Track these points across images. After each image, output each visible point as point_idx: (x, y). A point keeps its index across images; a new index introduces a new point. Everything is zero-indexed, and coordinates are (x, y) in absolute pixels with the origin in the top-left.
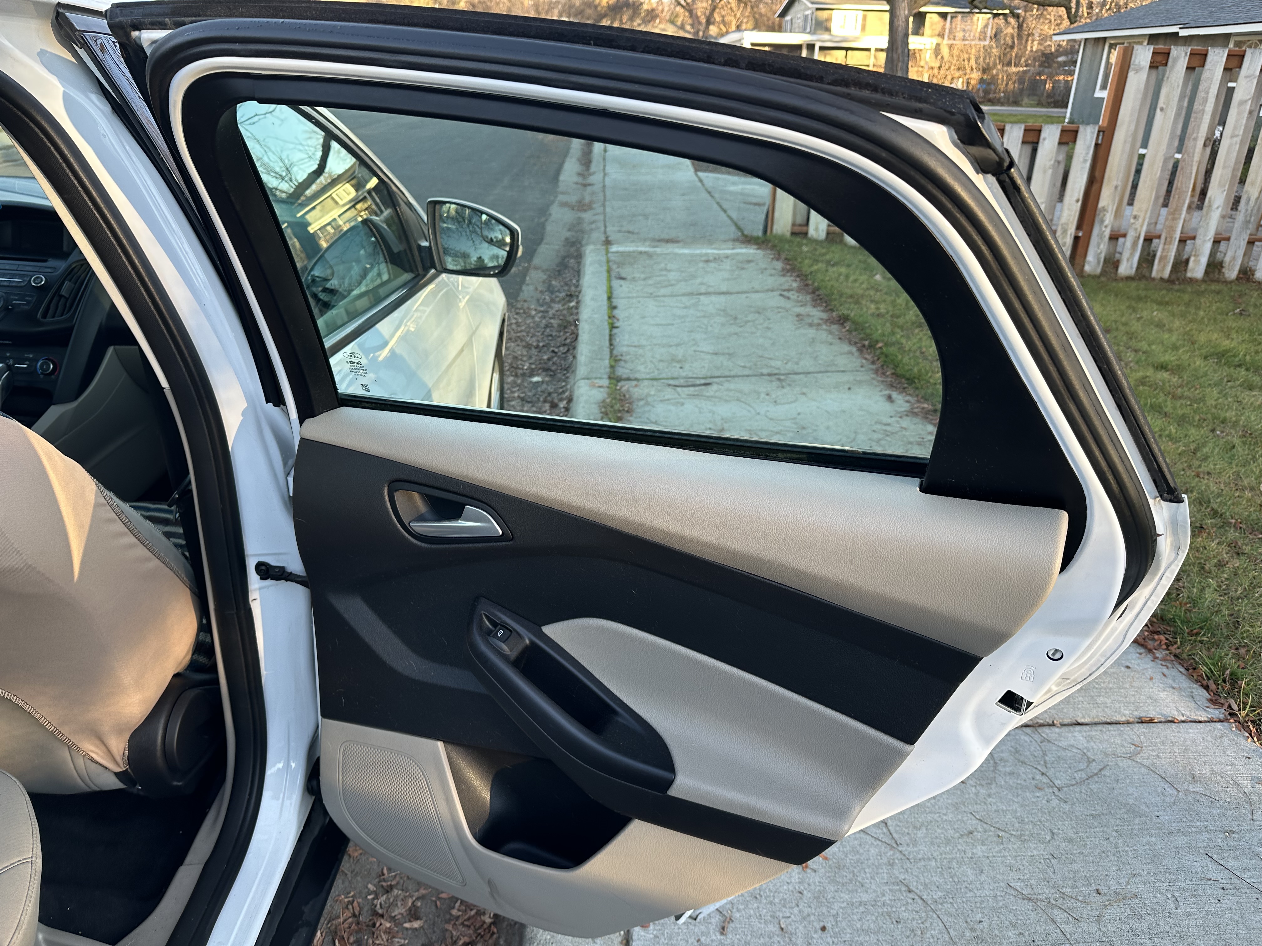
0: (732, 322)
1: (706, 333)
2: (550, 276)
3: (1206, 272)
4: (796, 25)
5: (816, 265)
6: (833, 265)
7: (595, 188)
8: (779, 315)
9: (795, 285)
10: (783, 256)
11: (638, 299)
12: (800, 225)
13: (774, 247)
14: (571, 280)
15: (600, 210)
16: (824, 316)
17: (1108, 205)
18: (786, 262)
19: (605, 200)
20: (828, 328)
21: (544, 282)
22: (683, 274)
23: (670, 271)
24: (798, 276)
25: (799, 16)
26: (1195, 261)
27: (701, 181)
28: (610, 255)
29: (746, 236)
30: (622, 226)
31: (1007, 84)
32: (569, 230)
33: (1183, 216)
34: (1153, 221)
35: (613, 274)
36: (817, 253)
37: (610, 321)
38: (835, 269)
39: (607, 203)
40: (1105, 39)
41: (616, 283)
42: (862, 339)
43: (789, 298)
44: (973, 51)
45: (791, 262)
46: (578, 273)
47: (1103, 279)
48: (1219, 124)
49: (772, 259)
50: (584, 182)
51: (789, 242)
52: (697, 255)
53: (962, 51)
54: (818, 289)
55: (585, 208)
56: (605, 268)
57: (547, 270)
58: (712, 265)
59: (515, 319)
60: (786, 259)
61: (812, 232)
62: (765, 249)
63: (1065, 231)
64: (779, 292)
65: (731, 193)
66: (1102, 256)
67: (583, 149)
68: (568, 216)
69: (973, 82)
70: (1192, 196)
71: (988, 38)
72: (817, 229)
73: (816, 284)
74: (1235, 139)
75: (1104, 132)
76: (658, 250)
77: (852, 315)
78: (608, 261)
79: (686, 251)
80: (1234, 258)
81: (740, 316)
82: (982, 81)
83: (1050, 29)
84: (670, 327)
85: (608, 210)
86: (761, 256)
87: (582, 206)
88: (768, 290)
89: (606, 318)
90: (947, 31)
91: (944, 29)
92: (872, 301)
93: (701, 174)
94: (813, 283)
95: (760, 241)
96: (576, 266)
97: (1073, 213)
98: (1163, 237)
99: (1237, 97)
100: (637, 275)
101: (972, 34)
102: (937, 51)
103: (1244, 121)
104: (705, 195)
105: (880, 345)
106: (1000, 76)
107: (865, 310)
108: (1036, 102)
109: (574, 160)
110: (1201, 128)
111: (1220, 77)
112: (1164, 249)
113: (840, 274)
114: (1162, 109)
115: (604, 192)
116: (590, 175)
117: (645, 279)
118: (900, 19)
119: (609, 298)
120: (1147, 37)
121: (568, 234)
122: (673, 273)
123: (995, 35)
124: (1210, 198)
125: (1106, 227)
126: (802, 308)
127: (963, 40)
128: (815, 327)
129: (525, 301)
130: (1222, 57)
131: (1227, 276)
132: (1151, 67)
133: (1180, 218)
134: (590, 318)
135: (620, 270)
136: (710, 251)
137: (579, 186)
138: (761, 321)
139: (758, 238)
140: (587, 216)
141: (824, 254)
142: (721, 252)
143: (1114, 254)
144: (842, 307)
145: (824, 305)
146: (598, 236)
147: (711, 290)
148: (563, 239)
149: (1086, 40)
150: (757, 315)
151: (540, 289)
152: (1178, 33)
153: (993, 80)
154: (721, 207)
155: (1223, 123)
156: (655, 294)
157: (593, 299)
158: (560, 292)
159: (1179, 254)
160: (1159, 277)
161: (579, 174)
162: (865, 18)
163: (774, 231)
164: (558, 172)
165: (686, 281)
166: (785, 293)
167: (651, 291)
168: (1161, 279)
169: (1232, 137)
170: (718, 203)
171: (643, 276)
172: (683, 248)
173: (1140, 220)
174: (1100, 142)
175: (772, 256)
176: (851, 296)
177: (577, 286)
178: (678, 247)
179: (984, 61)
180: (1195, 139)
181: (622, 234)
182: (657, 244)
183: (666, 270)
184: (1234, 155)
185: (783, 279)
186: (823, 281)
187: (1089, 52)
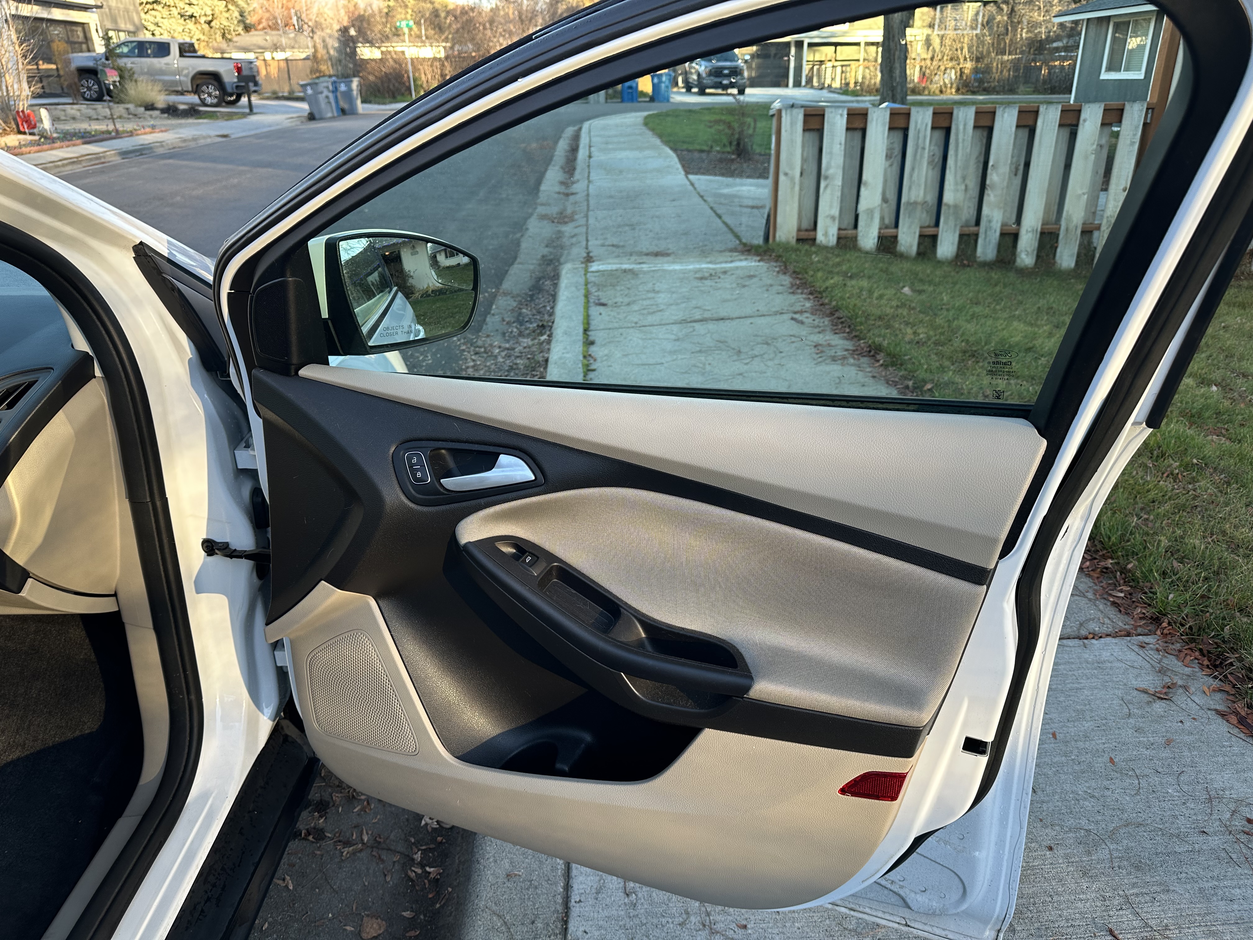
0: (735, 357)
1: (703, 374)
2: (520, 303)
5: (832, 278)
6: (851, 277)
7: (577, 198)
8: (794, 345)
9: (808, 305)
10: (791, 268)
11: (620, 330)
12: (807, 230)
13: (778, 258)
14: (545, 306)
15: (583, 221)
16: (849, 345)
18: (794, 276)
19: (588, 210)
20: (856, 362)
21: (513, 310)
22: (674, 296)
23: (658, 292)
24: (811, 293)
27: (692, 184)
28: (589, 274)
29: (745, 245)
30: (606, 239)
31: (1002, 72)
32: (547, 246)
35: (592, 299)
36: (831, 263)
37: (586, 362)
38: (854, 282)
39: (591, 213)
40: (1109, 18)
41: (594, 311)
42: (905, 378)
43: (802, 323)
44: (966, 39)
45: (800, 276)
46: (554, 297)
49: (778, 272)
50: (566, 191)
51: (797, 250)
52: (690, 271)
53: (954, 40)
54: (836, 309)
55: (566, 220)
56: (583, 292)
57: (518, 295)
58: (708, 283)
59: (474, 360)
60: (794, 272)
61: (820, 237)
62: (768, 261)
64: (791, 315)
65: (725, 196)
67: (567, 156)
68: (547, 230)
69: (967, 71)
71: (979, 26)
72: (826, 234)
73: (834, 303)
75: (1153, 109)
76: (645, 267)
77: (885, 343)
78: (587, 284)
79: (677, 267)
81: (744, 350)
82: (976, 70)
83: (1039, 16)
84: (658, 366)
85: (591, 221)
86: (765, 269)
87: (563, 218)
88: (776, 313)
89: (581, 358)
90: (937, 21)
91: (934, 18)
92: (907, 324)
93: (691, 177)
94: (831, 301)
95: (761, 250)
96: (552, 288)
100: (619, 299)
101: (964, 23)
102: (928, 43)
104: (697, 200)
105: (929, 386)
106: (995, 64)
107: (900, 336)
108: (1032, 90)
109: (557, 168)
113: (861, 289)
115: (588, 201)
116: (573, 183)
117: (629, 304)
119: (586, 331)
120: (1155, 14)
121: (546, 251)
122: (662, 295)
123: (988, 23)
126: (821, 336)
127: (955, 29)
128: (839, 362)
129: (488, 336)
134: (560, 358)
135: (600, 293)
136: (704, 266)
137: (562, 196)
138: (772, 356)
139: (758, 247)
140: (568, 229)
141: (839, 264)
142: (718, 266)
144: (871, 334)
145: (847, 330)
146: (578, 252)
147: (707, 315)
148: (539, 257)
149: (1088, 20)
150: (765, 346)
151: (507, 319)
153: (987, 70)
154: (715, 212)
156: (641, 323)
157: (565, 333)
158: (531, 323)
161: (562, 183)
163: (777, 238)
164: (539, 182)
165: (677, 304)
166: (797, 316)
167: (635, 320)
170: (712, 208)
171: (627, 300)
172: (674, 262)
174: (1148, 121)
175: (777, 269)
176: (880, 318)
177: (551, 314)
178: (668, 262)
179: (977, 50)
181: (605, 248)
182: (645, 259)
183: (654, 291)
185: (793, 298)
186: (842, 298)
187: (1092, 33)
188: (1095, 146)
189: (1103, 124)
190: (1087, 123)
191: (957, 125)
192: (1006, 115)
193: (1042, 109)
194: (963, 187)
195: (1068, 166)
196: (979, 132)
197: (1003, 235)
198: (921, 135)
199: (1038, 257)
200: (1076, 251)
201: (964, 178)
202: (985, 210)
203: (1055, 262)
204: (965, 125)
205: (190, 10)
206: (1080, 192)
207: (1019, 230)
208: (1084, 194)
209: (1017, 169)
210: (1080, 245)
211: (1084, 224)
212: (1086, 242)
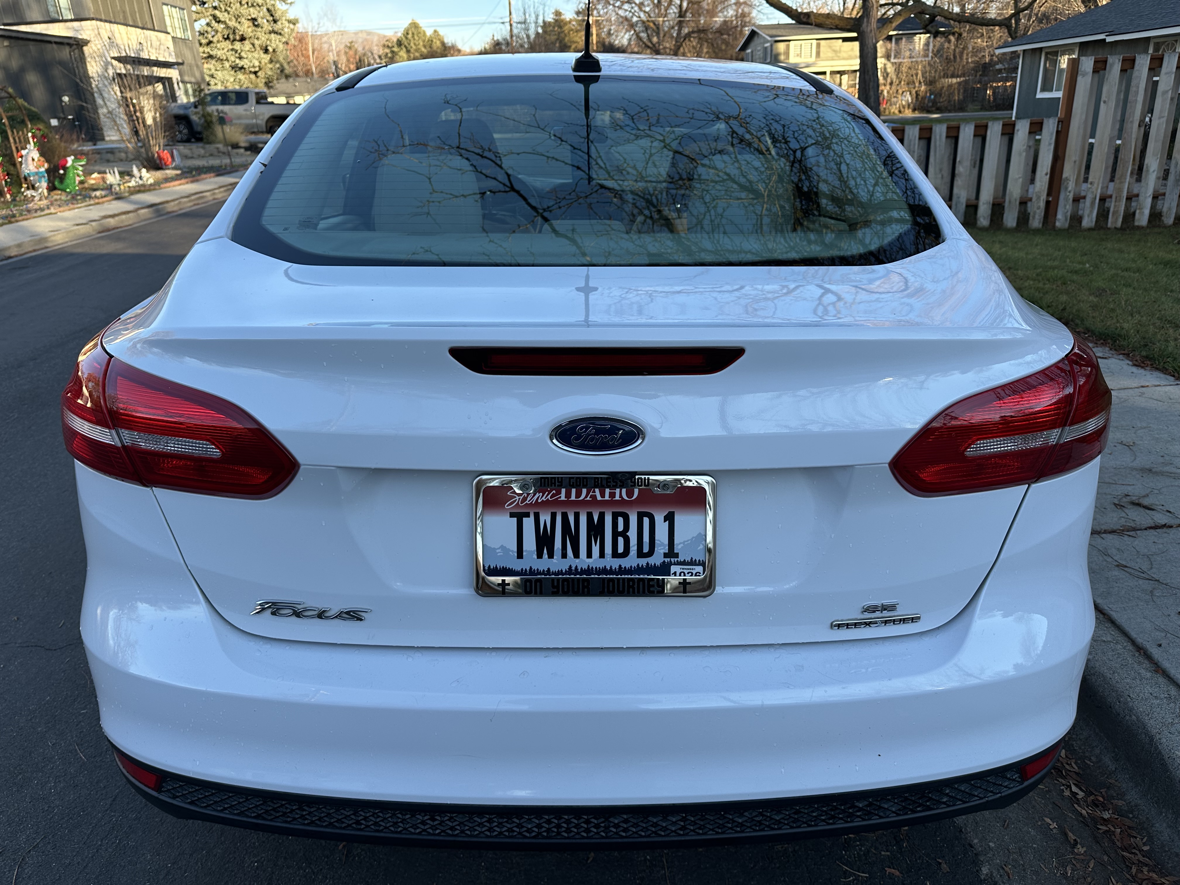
3: (1149, 221)
4: (757, 57)
17: (1070, 176)
25: (759, 48)
26: (1140, 213)
31: (952, 93)
33: (1128, 180)
34: (1105, 185)
40: (1041, 49)
44: (920, 66)
47: (1070, 231)
48: (1148, 113)
53: (910, 67)
63: (1039, 198)
66: (1069, 214)
69: (921, 94)
70: (1133, 164)
71: (930, 54)
74: (1162, 120)
75: (1062, 122)
80: (1170, 209)
82: (929, 93)
90: (893, 51)
91: (890, 50)
97: (1044, 184)
98: (1114, 197)
99: (1161, 88)
101: (917, 52)
102: (884, 69)
103: (1168, 106)
106: (946, 87)
108: (979, 107)
110: (1136, 115)
111: (1146, 76)
112: (1115, 206)
114: (1105, 102)
118: (869, 46)
120: (1078, 45)
123: (938, 51)
124: (1147, 165)
125: (1070, 192)
127: (910, 58)
130: (1147, 60)
131: (1165, 222)
132: (1094, 72)
133: (1125, 182)
143: (1078, 211)
149: (1024, 51)
152: (1105, 39)
153: (939, 92)
155: (1151, 111)
159: (1127, 209)
160: (1113, 227)
162: (818, 46)
168: (1115, 228)
169: (1159, 118)
173: (1095, 185)
174: (1060, 129)
179: (930, 75)
180: (1132, 122)
184: (1162, 131)
187: (1028, 60)
188: (1025, 147)
189: (1030, 133)
190: (1020, 133)
191: (935, 136)
192: (967, 129)
193: (990, 124)
194: (940, 176)
195: (1008, 161)
196: (949, 140)
197: (968, 206)
198: (912, 143)
199: (991, 220)
200: (1016, 215)
201: (941, 170)
202: (955, 191)
203: (1002, 224)
204: (940, 136)
205: (240, 63)
206: (1017, 177)
207: (978, 203)
208: (1020, 178)
209: (975, 164)
210: (1019, 212)
211: (1021, 198)
212: (1023, 210)
